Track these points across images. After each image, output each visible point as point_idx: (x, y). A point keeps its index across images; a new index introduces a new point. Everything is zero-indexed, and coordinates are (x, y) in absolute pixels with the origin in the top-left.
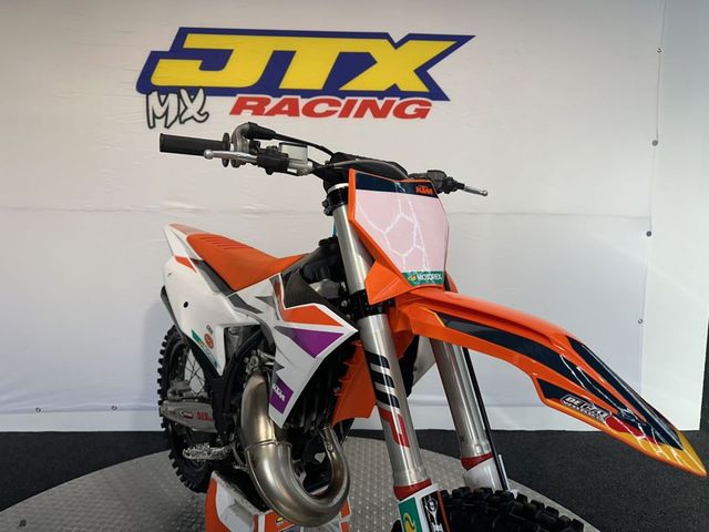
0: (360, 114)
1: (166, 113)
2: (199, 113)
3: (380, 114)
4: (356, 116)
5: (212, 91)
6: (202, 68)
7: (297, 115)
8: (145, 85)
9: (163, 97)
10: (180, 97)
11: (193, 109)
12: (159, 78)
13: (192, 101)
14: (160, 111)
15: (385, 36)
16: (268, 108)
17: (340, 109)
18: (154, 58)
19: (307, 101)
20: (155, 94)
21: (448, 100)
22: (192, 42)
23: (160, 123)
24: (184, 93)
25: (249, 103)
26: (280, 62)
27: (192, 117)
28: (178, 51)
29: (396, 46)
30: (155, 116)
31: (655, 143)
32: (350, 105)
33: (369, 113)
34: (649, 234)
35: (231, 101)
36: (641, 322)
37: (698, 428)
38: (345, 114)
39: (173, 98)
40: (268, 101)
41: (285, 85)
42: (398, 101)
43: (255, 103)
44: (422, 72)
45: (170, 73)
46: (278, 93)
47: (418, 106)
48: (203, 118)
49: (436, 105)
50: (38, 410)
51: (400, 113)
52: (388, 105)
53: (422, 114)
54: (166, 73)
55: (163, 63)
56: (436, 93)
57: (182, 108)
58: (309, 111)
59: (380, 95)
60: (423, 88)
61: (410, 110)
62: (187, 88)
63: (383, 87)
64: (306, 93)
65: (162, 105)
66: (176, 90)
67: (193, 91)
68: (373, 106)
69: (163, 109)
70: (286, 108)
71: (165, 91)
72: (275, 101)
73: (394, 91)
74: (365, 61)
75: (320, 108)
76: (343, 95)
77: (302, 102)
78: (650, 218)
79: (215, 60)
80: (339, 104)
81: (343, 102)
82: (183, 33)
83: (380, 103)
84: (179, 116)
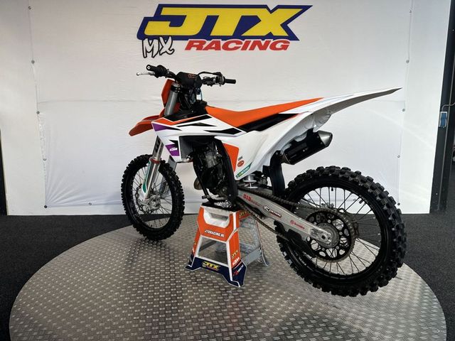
0: (252, 48)
1: (152, 50)
2: (169, 49)
3: (263, 48)
4: (250, 49)
5: (175, 38)
6: (171, 26)
7: (220, 49)
8: (141, 35)
9: (151, 41)
10: (159, 41)
11: (166, 47)
12: (148, 32)
13: (166, 43)
14: (149, 49)
15: (265, 7)
16: (205, 46)
17: (242, 46)
18: (146, 21)
19: (225, 42)
20: (147, 39)
21: (298, 40)
22: (165, 12)
23: (149, 55)
24: (161, 39)
25: (195, 44)
26: (211, 22)
27: (166, 52)
28: (158, 17)
29: (271, 12)
30: (147, 51)
31: (408, 62)
32: (247, 44)
33: (257, 48)
34: (404, 110)
35: (186, 43)
36: (399, 157)
37: (428, 212)
38: (244, 48)
39: (156, 42)
40: (205, 42)
41: (213, 34)
42: (272, 41)
43: (198, 44)
44: (285, 26)
45: (154, 28)
46: (209, 38)
47: (282, 44)
48: (170, 52)
49: (292, 43)
50: (90, 204)
51: (273, 47)
52: (267, 43)
53: (285, 48)
55: (150, 24)
56: (292, 37)
57: (161, 47)
58: (226, 48)
59: (263, 38)
60: (286, 34)
61: (278, 46)
63: (264, 34)
64: (224, 38)
65: (150, 45)
66: (157, 37)
67: (166, 38)
68: (259, 44)
69: (151, 48)
70: (214, 46)
71: (152, 38)
72: (208, 42)
73: (270, 36)
74: (254, 20)
75: (232, 45)
76: (244, 38)
77: (222, 43)
78: (404, 102)
79: (177, 21)
80: (241, 43)
81: (244, 42)
82: (161, 7)
83: (263, 42)
84: (159, 51)
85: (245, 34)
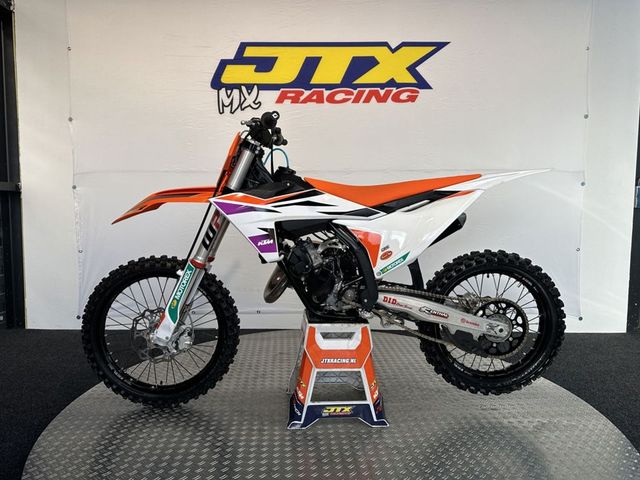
0: (367, 100)
1: (231, 103)
2: (254, 102)
3: (382, 100)
4: (364, 102)
5: (263, 87)
6: (256, 70)
7: (323, 102)
8: (217, 84)
9: (229, 92)
10: (241, 91)
11: (250, 100)
12: (225, 79)
13: (249, 94)
14: (227, 102)
15: (385, 44)
16: (302, 98)
17: (353, 97)
18: (223, 64)
19: (331, 92)
20: (224, 89)
21: (430, 88)
22: (249, 52)
23: (227, 110)
24: (243, 88)
25: (289, 95)
26: (311, 65)
27: (250, 106)
28: (240, 59)
29: (393, 51)
30: (223, 105)
31: (586, 117)
32: (360, 94)
33: (374, 99)
34: (583, 184)
35: (276, 94)
36: (578, 250)
37: (625, 331)
38: (356, 100)
39: (236, 92)
40: (302, 93)
41: (314, 81)
42: (395, 90)
43: (293, 95)
44: (412, 69)
45: (234, 74)
46: (309, 87)
47: (409, 94)
48: (256, 106)
49: (423, 92)
51: (396, 99)
52: (388, 94)
53: (412, 99)
54: (232, 75)
55: (229, 68)
56: (423, 84)
57: (243, 99)
58: (331, 99)
59: (382, 86)
60: (412, 80)
61: (404, 96)
62: (246, 85)
63: (384, 80)
64: (328, 87)
65: (229, 97)
66: (238, 86)
67: (250, 87)
68: (376, 94)
69: (229, 101)
70: (315, 97)
71: (231, 87)
72: (307, 93)
73: (392, 83)
74: (372, 62)
75: (339, 97)
76: (356, 87)
77: (327, 93)
78: (584, 172)
79: (265, 65)
80: (352, 94)
81: (355, 92)
82: (243, 46)
83: (382, 92)
84: (240, 105)
85: (358, 81)
